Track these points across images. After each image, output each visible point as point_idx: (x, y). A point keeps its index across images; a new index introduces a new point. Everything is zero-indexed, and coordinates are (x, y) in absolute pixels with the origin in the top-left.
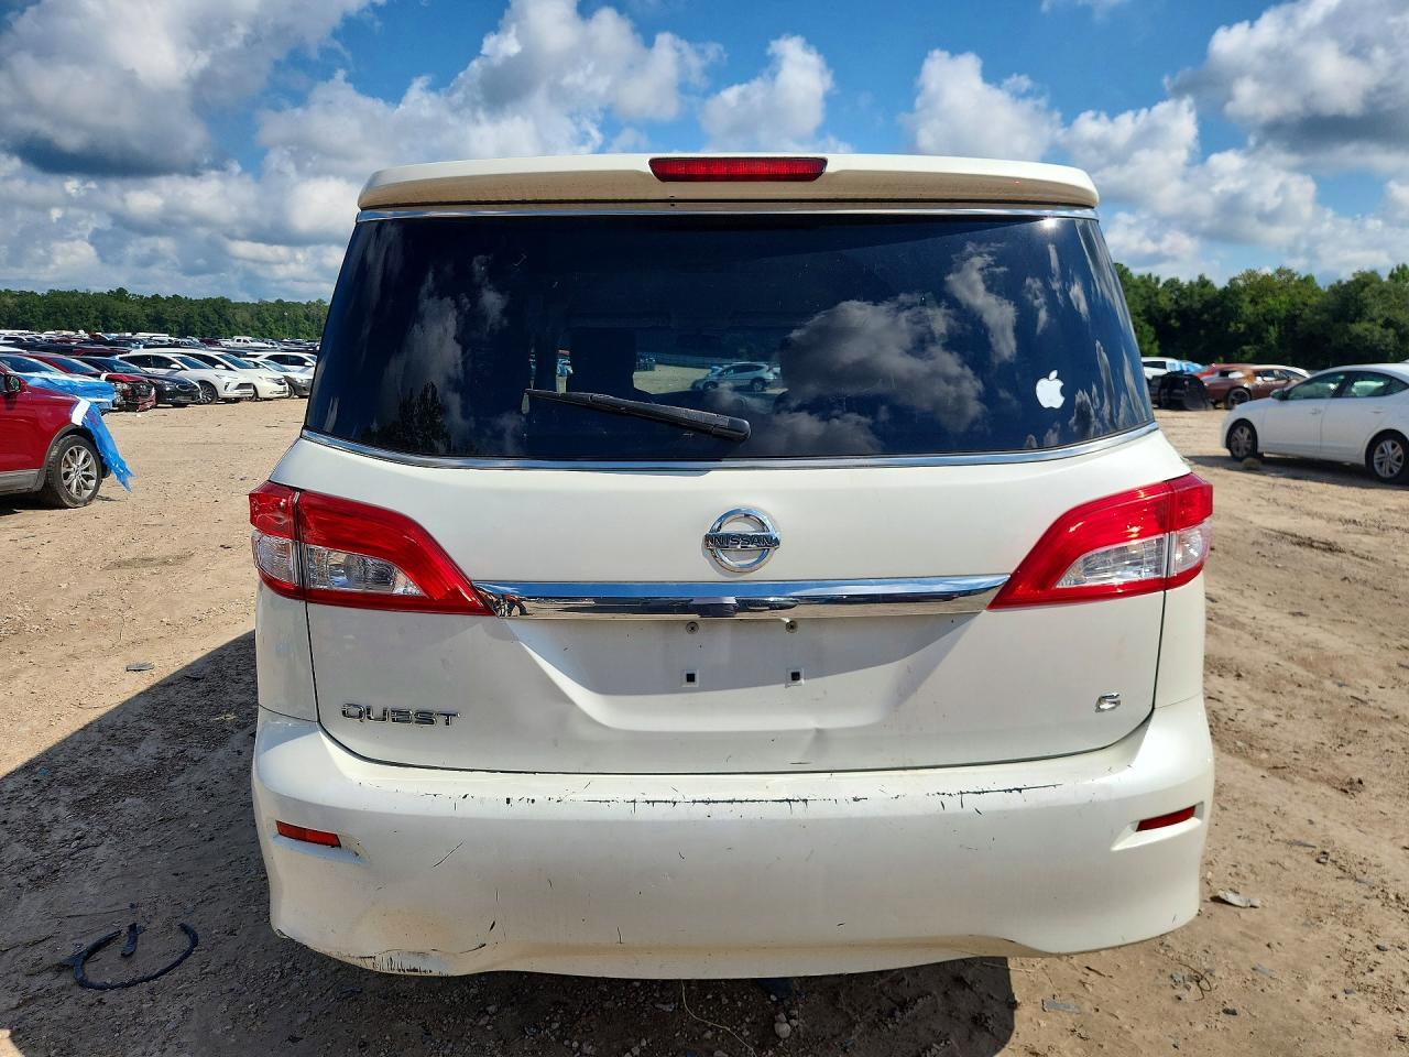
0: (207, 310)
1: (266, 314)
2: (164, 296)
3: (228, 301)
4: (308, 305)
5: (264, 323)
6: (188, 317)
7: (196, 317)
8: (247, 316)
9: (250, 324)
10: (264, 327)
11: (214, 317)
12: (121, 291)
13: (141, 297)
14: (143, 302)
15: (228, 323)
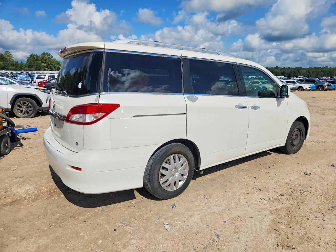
0: (295, 70)
1: (310, 71)
2: (286, 68)
3: (301, 68)
4: (323, 68)
5: (309, 73)
6: (290, 72)
7: (292, 72)
8: (305, 71)
9: (306, 73)
10: (309, 74)
11: (296, 72)
12: (277, 67)
13: (281, 68)
14: (281, 69)
15: (300, 73)
